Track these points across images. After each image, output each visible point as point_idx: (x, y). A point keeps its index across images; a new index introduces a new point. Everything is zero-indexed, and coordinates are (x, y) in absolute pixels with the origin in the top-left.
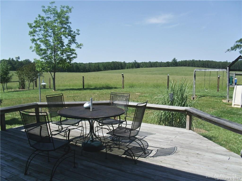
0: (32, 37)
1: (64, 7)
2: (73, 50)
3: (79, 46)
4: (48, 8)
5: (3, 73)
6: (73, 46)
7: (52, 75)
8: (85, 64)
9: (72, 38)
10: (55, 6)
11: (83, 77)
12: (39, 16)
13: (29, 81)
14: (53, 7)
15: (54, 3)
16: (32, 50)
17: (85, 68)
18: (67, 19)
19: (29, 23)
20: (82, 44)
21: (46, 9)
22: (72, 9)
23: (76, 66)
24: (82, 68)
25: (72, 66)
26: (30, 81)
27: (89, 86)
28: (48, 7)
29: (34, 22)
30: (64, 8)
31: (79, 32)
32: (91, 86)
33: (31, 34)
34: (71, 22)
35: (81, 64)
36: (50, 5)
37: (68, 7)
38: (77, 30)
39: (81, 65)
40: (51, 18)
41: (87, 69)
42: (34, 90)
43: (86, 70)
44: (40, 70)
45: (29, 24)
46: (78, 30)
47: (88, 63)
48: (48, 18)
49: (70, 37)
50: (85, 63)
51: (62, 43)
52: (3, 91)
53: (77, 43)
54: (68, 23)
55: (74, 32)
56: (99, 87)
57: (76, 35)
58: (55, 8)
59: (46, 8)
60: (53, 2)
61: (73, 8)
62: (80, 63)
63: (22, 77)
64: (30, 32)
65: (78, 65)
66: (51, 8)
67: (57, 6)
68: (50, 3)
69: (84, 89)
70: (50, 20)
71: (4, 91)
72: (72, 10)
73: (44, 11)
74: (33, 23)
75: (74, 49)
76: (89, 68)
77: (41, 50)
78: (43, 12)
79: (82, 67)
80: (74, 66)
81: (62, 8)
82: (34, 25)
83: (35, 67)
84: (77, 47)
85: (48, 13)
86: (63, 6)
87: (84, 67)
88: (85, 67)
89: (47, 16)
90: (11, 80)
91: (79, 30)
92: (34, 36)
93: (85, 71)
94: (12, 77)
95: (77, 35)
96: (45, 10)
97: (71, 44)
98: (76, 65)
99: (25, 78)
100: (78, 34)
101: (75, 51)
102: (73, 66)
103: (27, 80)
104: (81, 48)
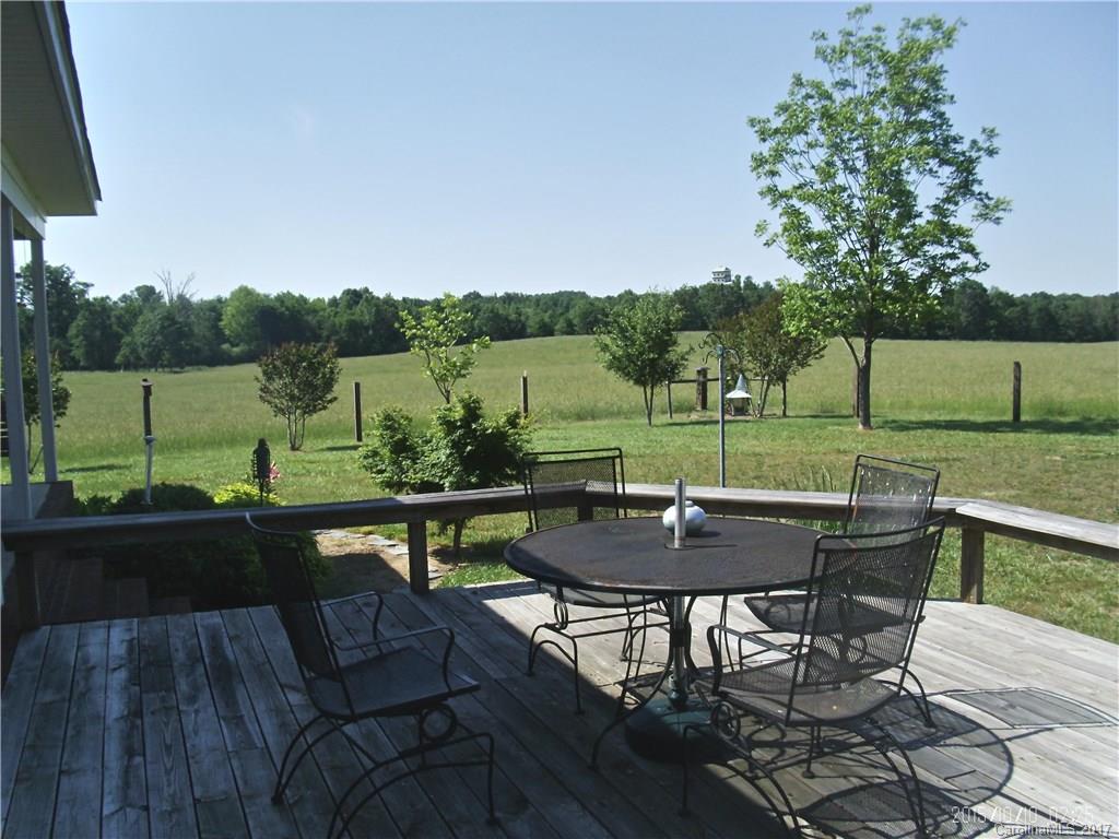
0: (766, 182)
1: (916, 27)
2: (960, 232)
3: (990, 210)
4: (839, 38)
5: (647, 342)
6: (964, 214)
7: (857, 354)
8: (1087, 300)
9: (957, 170)
10: (875, 25)
11: (1017, 365)
12: (793, 80)
13: (763, 380)
14: (867, 32)
15: (867, 11)
16: (764, 238)
17: (1090, 318)
18: (934, 83)
19: (753, 115)
20: (1008, 203)
21: (831, 45)
22: (956, 32)
23: (1040, 310)
24: (1071, 320)
25: (1023, 309)
26: (766, 378)
27: (1050, 412)
28: (840, 32)
29: (776, 110)
30: (921, 29)
31: (996, 143)
32: (1062, 413)
33: (759, 166)
34: (952, 97)
35: (1068, 302)
36: (851, 26)
37: (937, 25)
38: (984, 130)
39: (1066, 307)
40: (855, 87)
41: (1099, 323)
42: (786, 420)
43: (1095, 328)
44: (798, 327)
45: (752, 122)
46: (991, 134)
47: (1107, 294)
48: (843, 84)
49: (946, 171)
50: (1091, 294)
51: (904, 200)
52: (647, 421)
53: (987, 194)
54: (937, 101)
55: (974, 142)
56: (1101, 419)
57: (979, 157)
58: (874, 34)
59: (835, 41)
60: (860, 6)
61: (965, 25)
62: (1064, 297)
63: (734, 361)
64: (754, 159)
65: (1052, 307)
66: (852, 39)
67: (883, 25)
68: (849, 14)
69: (1017, 425)
70: (849, 93)
71: (650, 419)
72: (956, 36)
73: (820, 53)
74: (771, 117)
75: (966, 225)
76: (1110, 323)
77: (809, 237)
78: (820, 61)
79: (1074, 316)
80: (1032, 309)
81: (909, 32)
82: (777, 123)
83: (780, 318)
84: (981, 215)
85: (840, 65)
86: (913, 20)
87: (1080, 315)
88: (1090, 315)
89: (837, 80)
90: (681, 374)
91: (992, 131)
92: (773, 173)
93: (1090, 337)
94: (687, 360)
95: (985, 159)
96: (829, 51)
97: (956, 204)
98: (1040, 303)
99: (751, 366)
100: (991, 152)
101: (967, 236)
102: (1025, 311)
103: (756, 375)
104: (997, 221)
